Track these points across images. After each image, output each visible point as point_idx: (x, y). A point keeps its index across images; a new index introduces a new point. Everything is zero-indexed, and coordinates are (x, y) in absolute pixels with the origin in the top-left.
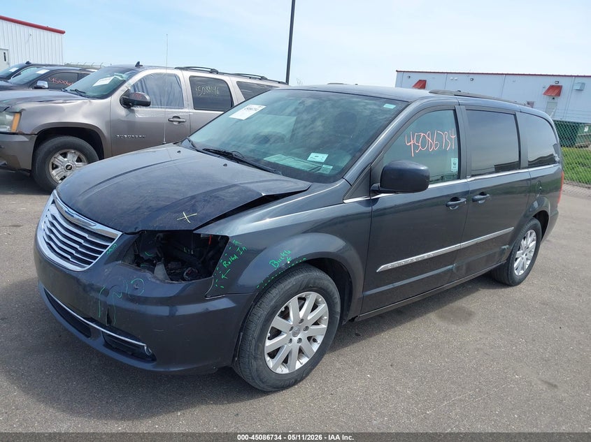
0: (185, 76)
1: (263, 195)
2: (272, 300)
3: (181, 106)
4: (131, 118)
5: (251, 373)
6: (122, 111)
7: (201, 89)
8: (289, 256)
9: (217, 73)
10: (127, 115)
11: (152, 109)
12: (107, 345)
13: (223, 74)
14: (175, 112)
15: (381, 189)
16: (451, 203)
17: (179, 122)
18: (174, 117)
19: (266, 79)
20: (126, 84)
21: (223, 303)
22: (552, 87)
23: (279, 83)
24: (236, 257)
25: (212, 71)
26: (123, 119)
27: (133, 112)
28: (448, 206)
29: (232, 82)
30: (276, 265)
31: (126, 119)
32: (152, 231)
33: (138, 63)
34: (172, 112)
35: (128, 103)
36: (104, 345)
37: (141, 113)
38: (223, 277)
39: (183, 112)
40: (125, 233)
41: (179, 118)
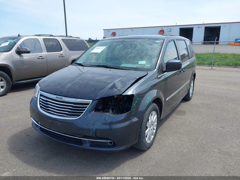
0: (40, 39)
1: (138, 78)
2: (147, 115)
3: (42, 51)
4: (22, 59)
5: (143, 144)
6: (17, 57)
7: (48, 43)
8: (150, 98)
9: (53, 36)
10: (20, 58)
11: (31, 54)
12: (91, 146)
13: (55, 36)
14: (40, 54)
15: (167, 71)
16: (180, 73)
17: (42, 58)
18: (40, 57)
19: (72, 37)
20: (17, 44)
21: (135, 119)
22: (161, 31)
23: (77, 38)
24: (137, 102)
25: (51, 35)
26: (18, 60)
27: (22, 56)
28: (179, 74)
29: (59, 39)
30: (148, 102)
31: (19, 60)
32: (105, 97)
33: (19, 35)
34: (39, 55)
35: (19, 52)
36: (90, 146)
37: (25, 56)
38: (134, 109)
39: (42, 54)
40: (93, 100)
41: (42, 57)
